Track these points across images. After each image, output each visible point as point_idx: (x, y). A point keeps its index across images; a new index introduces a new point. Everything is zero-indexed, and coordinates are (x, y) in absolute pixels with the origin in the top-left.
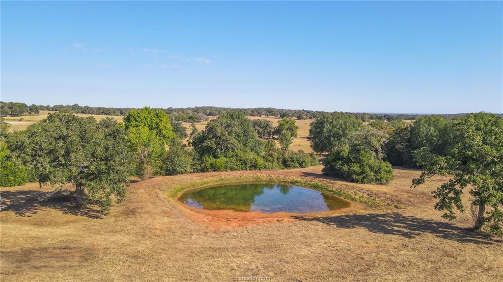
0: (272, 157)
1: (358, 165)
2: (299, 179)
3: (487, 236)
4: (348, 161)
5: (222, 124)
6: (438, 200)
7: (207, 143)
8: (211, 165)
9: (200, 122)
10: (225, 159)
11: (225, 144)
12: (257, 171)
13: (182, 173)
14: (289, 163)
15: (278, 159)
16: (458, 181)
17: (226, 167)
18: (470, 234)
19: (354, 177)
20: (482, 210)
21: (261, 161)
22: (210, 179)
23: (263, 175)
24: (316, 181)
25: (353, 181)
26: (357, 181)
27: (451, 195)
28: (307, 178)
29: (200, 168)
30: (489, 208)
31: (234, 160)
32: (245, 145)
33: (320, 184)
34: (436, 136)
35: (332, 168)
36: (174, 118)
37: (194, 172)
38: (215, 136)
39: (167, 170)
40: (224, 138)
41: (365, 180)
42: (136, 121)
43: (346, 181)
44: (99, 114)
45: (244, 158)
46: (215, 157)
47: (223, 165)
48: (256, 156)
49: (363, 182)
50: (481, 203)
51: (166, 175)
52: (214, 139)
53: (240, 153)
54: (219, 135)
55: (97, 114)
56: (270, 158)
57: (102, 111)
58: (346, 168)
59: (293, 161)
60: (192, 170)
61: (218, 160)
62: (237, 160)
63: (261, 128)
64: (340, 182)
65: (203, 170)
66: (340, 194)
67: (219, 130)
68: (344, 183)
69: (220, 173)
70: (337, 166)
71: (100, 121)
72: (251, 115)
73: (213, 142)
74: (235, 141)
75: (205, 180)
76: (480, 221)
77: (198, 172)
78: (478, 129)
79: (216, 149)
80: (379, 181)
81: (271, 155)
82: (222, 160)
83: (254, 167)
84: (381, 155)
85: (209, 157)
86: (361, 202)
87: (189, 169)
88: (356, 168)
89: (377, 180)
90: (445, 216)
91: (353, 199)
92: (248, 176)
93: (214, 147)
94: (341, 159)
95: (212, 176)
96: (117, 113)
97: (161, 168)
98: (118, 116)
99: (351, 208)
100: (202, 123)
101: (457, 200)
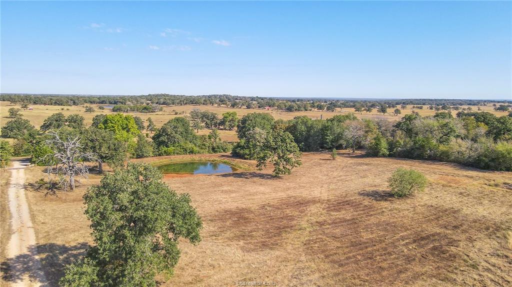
0: (205, 146)
1: (248, 150)
2: (217, 159)
3: (279, 178)
5: (171, 127)
7: (162, 138)
8: (165, 152)
9: (155, 112)
10: (173, 148)
11: (173, 139)
12: (194, 155)
13: (147, 157)
14: (216, 149)
15: (209, 147)
17: (174, 153)
19: (246, 156)
21: (196, 149)
22: (164, 160)
23: (196, 158)
24: (226, 160)
25: (245, 159)
26: (247, 159)
28: (222, 158)
29: (158, 153)
31: (179, 148)
32: (186, 139)
33: (228, 161)
35: (236, 152)
36: (129, 109)
37: (154, 156)
38: (167, 134)
39: (138, 155)
40: (172, 135)
41: (252, 158)
42: (112, 123)
43: (242, 159)
44: (51, 104)
45: (185, 147)
46: (167, 146)
47: (172, 152)
48: (193, 145)
51: (137, 158)
52: (166, 136)
53: (182, 144)
54: (169, 133)
55: (49, 105)
56: (204, 147)
57: (54, 101)
58: (242, 152)
59: (219, 148)
60: (153, 155)
61: (169, 149)
62: (181, 149)
63: (208, 120)
65: (160, 155)
67: (169, 131)
68: (240, 160)
69: (171, 156)
70: (238, 151)
71: (69, 117)
72: (204, 104)
73: (165, 138)
74: (179, 136)
75: (161, 160)
77: (156, 156)
79: (167, 142)
81: (204, 145)
82: (171, 148)
83: (192, 152)
85: (163, 147)
87: (151, 154)
92: (187, 158)
93: (166, 141)
94: (240, 147)
95: (165, 158)
96: (70, 103)
97: (133, 154)
98: (71, 106)
100: (156, 113)
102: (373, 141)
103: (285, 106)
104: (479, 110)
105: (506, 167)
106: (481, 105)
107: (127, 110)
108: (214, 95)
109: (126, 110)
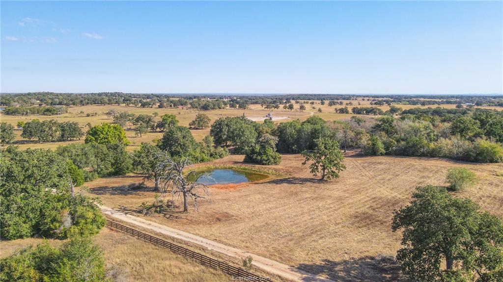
2: (233, 166)
3: (326, 181)
4: (260, 154)
6: (311, 170)
16: (317, 162)
18: (321, 180)
19: (264, 162)
20: (324, 171)
25: (263, 164)
26: (266, 164)
27: (315, 167)
28: (237, 165)
30: (326, 171)
33: (246, 167)
34: (296, 135)
35: (251, 158)
41: (270, 163)
43: (260, 164)
49: (269, 165)
50: (324, 169)
58: (259, 158)
59: (216, 155)
64: (257, 166)
66: (259, 172)
68: (259, 166)
70: (254, 157)
76: (324, 176)
78: (322, 143)
80: (276, 163)
84: (275, 150)
86: (273, 174)
88: (264, 157)
89: (275, 163)
90: (314, 175)
91: (268, 173)
94: (256, 153)
99: (270, 178)
101: (317, 169)
102: (370, 142)
103: (199, 105)
104: (359, 104)
105: (489, 160)
106: (353, 100)
107: (27, 113)
108: (105, 93)
109: (25, 113)
